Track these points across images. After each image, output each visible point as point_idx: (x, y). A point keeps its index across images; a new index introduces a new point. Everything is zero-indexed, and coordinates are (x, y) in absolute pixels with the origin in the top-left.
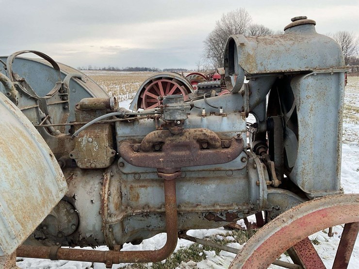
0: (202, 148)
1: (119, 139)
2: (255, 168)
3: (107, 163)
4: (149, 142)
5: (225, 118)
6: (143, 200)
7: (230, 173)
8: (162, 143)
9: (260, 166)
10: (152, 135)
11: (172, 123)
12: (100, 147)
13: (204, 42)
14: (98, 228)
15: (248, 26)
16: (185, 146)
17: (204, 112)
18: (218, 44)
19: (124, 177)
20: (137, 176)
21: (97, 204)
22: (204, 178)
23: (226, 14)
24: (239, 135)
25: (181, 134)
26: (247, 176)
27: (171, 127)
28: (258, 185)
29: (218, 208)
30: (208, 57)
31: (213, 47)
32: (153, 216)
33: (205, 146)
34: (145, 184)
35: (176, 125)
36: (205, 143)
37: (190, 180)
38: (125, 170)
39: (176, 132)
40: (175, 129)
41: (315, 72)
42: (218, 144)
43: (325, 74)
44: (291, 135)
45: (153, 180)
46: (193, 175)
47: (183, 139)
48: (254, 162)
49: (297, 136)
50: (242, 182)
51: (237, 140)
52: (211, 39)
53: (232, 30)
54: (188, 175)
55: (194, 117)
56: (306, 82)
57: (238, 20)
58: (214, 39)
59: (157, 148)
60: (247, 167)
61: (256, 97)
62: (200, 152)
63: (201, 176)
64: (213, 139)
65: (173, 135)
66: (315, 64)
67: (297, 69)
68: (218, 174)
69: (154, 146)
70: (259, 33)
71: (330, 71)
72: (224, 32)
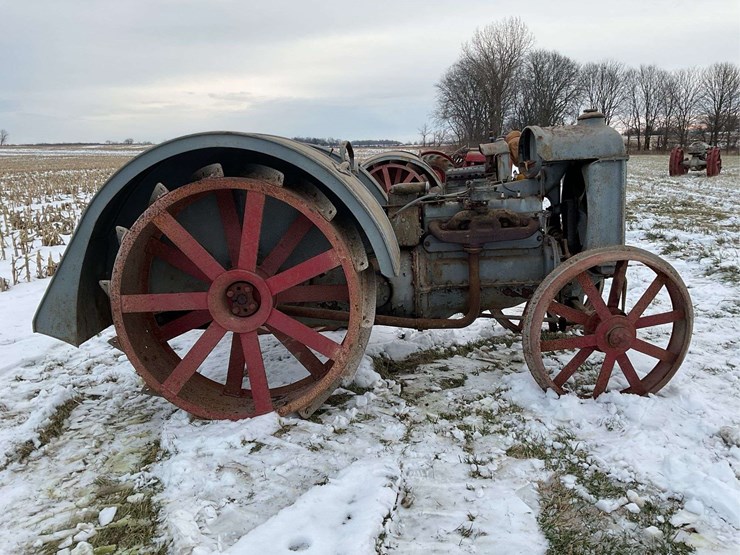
0: (503, 227)
1: (426, 220)
2: (550, 245)
3: (417, 242)
4: (457, 220)
5: (523, 200)
6: (445, 278)
7: (526, 251)
8: (469, 221)
9: (554, 243)
10: (460, 215)
11: (480, 203)
12: (412, 226)
13: (438, 86)
14: (409, 298)
15: (526, 54)
16: (489, 224)
17: (503, 196)
18: (464, 91)
19: (428, 255)
20: (440, 256)
21: (409, 277)
22: (502, 257)
23: (482, 29)
24: (536, 214)
25: (486, 213)
26: (543, 254)
27: (478, 207)
28: (552, 258)
29: (515, 282)
30: (445, 117)
31: (455, 96)
32: (454, 291)
33: (505, 224)
34: (448, 262)
35: (482, 205)
36: (507, 221)
37: (489, 258)
38: (430, 249)
39: (482, 211)
40: (482, 209)
41: (600, 160)
42: (518, 222)
43: (608, 161)
44: (583, 215)
45: (454, 259)
46: (493, 254)
47: (487, 218)
48: (549, 240)
49: (586, 213)
50: (538, 259)
51: (534, 218)
52: (450, 80)
53: (493, 60)
54: (488, 254)
55: (494, 201)
56: (594, 167)
57: (506, 42)
58: (458, 80)
59: (463, 227)
60: (542, 246)
61: (551, 182)
62: (501, 229)
63: (499, 255)
64: (513, 217)
65: (479, 214)
66: (601, 153)
67: (586, 157)
68: (515, 252)
69: (460, 225)
70: (550, 67)
71: (613, 158)
72: (479, 65)
